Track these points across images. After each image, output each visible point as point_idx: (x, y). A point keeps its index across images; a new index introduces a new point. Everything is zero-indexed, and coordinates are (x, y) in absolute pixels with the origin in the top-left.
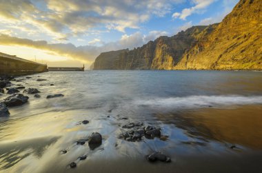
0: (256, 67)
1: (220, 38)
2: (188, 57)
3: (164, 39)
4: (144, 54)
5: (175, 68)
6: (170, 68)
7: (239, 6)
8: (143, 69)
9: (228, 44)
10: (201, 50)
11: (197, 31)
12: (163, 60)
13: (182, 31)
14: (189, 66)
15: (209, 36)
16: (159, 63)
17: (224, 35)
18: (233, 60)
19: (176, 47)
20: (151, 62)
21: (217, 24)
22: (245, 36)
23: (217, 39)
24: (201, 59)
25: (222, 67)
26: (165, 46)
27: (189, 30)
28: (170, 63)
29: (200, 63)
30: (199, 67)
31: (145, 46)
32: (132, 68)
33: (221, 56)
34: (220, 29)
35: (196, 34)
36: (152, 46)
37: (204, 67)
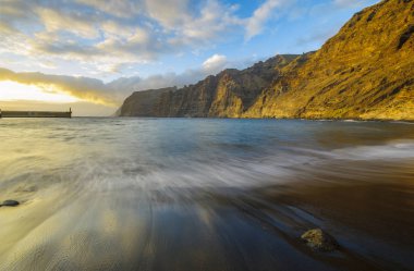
0: (351, 114)
1: (315, 73)
2: (264, 100)
3: (231, 74)
4: (198, 95)
5: (244, 116)
6: (237, 116)
7: (350, 26)
8: (196, 117)
9: (326, 81)
10: (285, 90)
11: (284, 62)
12: (227, 104)
13: (261, 62)
14: (265, 112)
15: (300, 70)
16: (221, 108)
17: (321, 68)
18: (326, 104)
19: (248, 86)
20: (208, 106)
21: (314, 52)
22: (353, 70)
23: (310, 74)
24: (284, 104)
25: (309, 114)
26: (232, 83)
27: (271, 60)
28: (238, 108)
29: (282, 108)
30: (279, 114)
31: (201, 83)
32: (179, 115)
33: (313, 98)
34: (317, 60)
35: (281, 66)
36: (211, 83)
37: (287, 115)
